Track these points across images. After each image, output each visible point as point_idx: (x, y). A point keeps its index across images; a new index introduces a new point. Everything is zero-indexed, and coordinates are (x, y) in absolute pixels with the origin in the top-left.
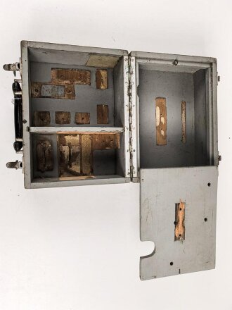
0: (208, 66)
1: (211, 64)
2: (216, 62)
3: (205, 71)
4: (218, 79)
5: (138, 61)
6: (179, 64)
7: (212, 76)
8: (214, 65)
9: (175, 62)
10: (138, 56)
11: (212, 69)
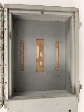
0: (72, 14)
1: (74, 12)
2: (78, 11)
3: (70, 18)
4: (80, 24)
5: (11, 11)
6: (45, 13)
7: (74, 22)
8: (76, 13)
9: (43, 11)
10: (10, 7)
11: (75, 17)
